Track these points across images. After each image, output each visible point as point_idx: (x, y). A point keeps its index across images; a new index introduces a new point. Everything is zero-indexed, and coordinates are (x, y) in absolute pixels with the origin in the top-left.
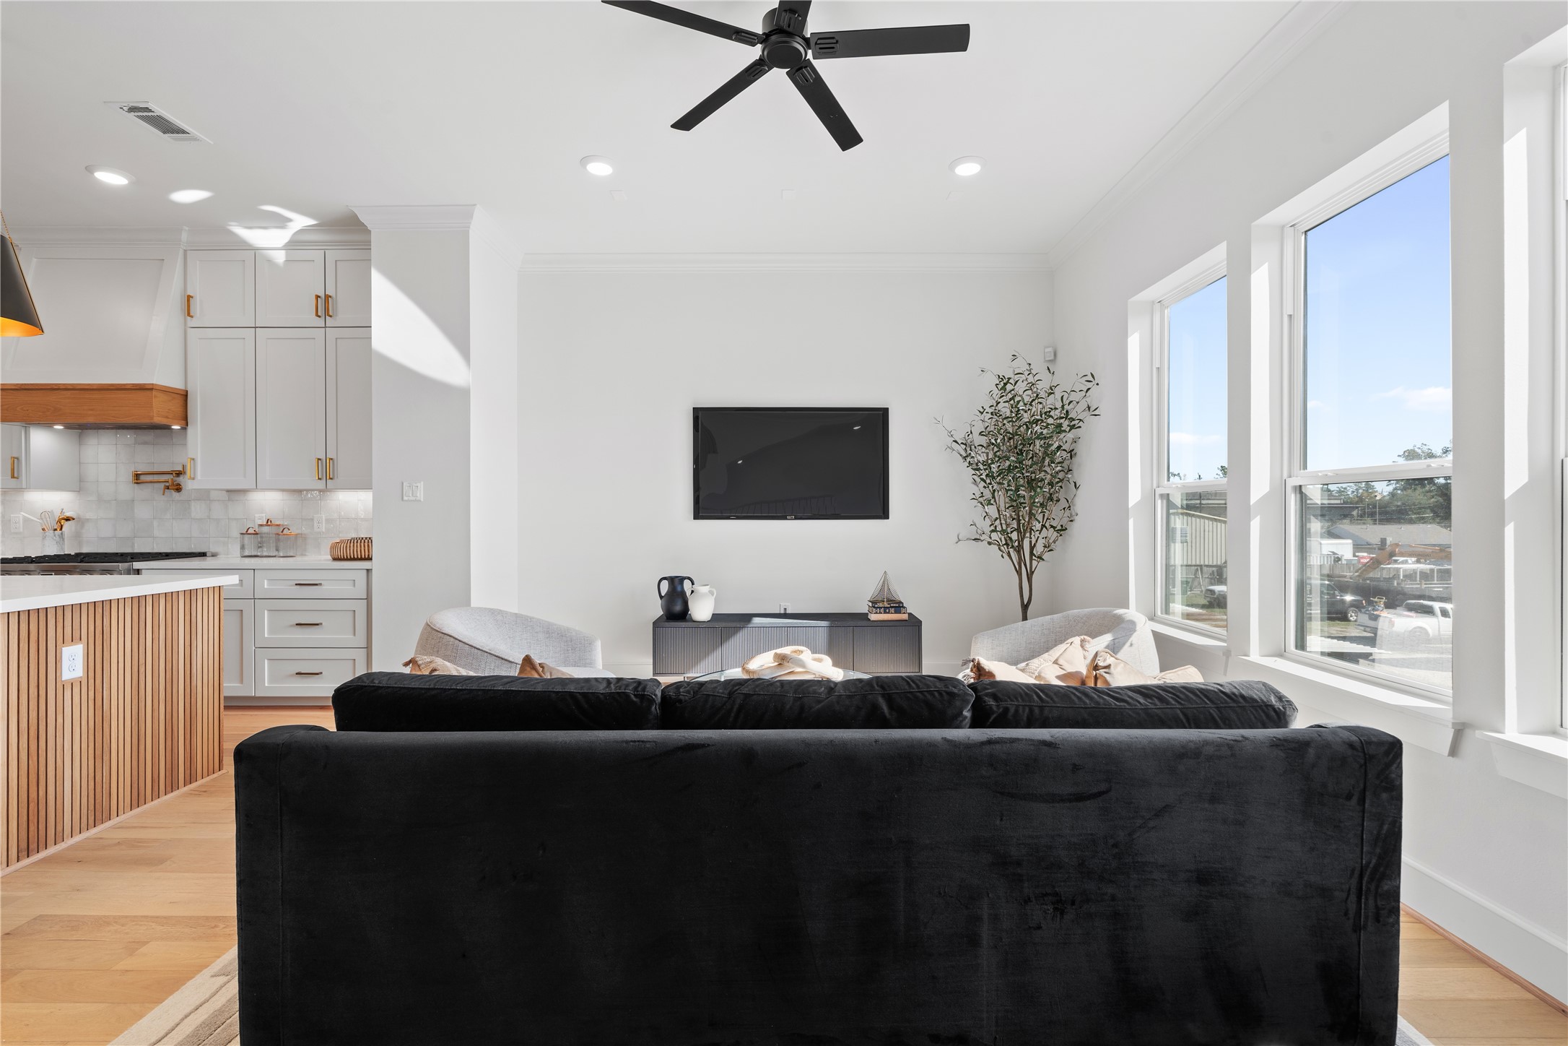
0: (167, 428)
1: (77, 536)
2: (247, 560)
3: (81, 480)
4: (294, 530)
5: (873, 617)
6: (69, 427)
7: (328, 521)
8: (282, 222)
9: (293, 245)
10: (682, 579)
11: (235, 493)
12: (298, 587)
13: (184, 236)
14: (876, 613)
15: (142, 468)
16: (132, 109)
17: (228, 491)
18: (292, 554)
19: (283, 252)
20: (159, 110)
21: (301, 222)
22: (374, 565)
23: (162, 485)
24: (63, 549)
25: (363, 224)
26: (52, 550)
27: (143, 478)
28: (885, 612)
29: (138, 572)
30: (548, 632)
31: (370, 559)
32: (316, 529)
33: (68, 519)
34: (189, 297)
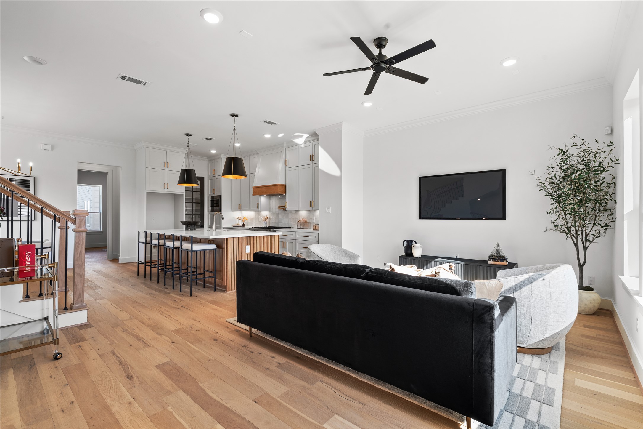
0: (283, 194)
1: (269, 222)
2: (298, 229)
3: (270, 209)
4: (308, 222)
5: (489, 262)
6: (267, 195)
7: (315, 219)
8: (302, 136)
9: (306, 142)
10: (412, 241)
11: (297, 211)
12: (304, 237)
13: (285, 145)
14: (491, 261)
15: (280, 205)
16: (264, 122)
17: (295, 211)
18: (307, 228)
19: (303, 145)
20: (269, 120)
21: (306, 136)
22: (320, 232)
23: (283, 209)
24: (266, 225)
25: (317, 134)
26: (264, 226)
27: (280, 208)
28: (495, 261)
29: (275, 231)
30: (345, 253)
31: (319, 230)
32: (313, 222)
33: (267, 218)
34: (286, 160)
